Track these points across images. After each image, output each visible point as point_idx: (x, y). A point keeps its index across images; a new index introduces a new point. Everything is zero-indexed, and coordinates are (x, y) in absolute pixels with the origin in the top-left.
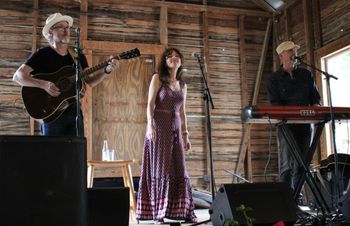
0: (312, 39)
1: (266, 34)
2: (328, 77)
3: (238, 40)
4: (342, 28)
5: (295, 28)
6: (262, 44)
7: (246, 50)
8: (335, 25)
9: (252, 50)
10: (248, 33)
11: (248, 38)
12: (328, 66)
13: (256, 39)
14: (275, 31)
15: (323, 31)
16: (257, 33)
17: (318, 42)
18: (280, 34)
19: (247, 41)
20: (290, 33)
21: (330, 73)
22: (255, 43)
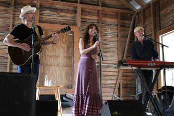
0: (155, 26)
1: (132, 23)
2: (163, 46)
3: (117, 25)
4: (171, 20)
5: (147, 20)
6: (129, 27)
7: (121, 30)
8: (167, 19)
9: (124, 30)
10: (123, 21)
11: (122, 24)
12: (163, 40)
13: (126, 25)
14: (137, 21)
15: (161, 22)
16: (127, 22)
17: (158, 28)
18: (139, 23)
19: (121, 26)
20: (144, 22)
21: (164, 44)
22: (125, 27)
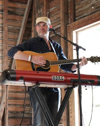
0: (66, 14)
1: (27, 7)
2: (78, 48)
3: (2, 11)
4: (93, 5)
5: (52, 3)
6: (23, 15)
7: (8, 20)
8: (87, 3)
9: (14, 20)
10: (11, 5)
11: (11, 10)
12: (79, 38)
13: (18, 11)
14: (35, 5)
15: (76, 7)
16: (19, 5)
17: (71, 17)
18: (39, 8)
19: (10, 13)
20: (48, 7)
21: (79, 45)
22: (16, 14)
